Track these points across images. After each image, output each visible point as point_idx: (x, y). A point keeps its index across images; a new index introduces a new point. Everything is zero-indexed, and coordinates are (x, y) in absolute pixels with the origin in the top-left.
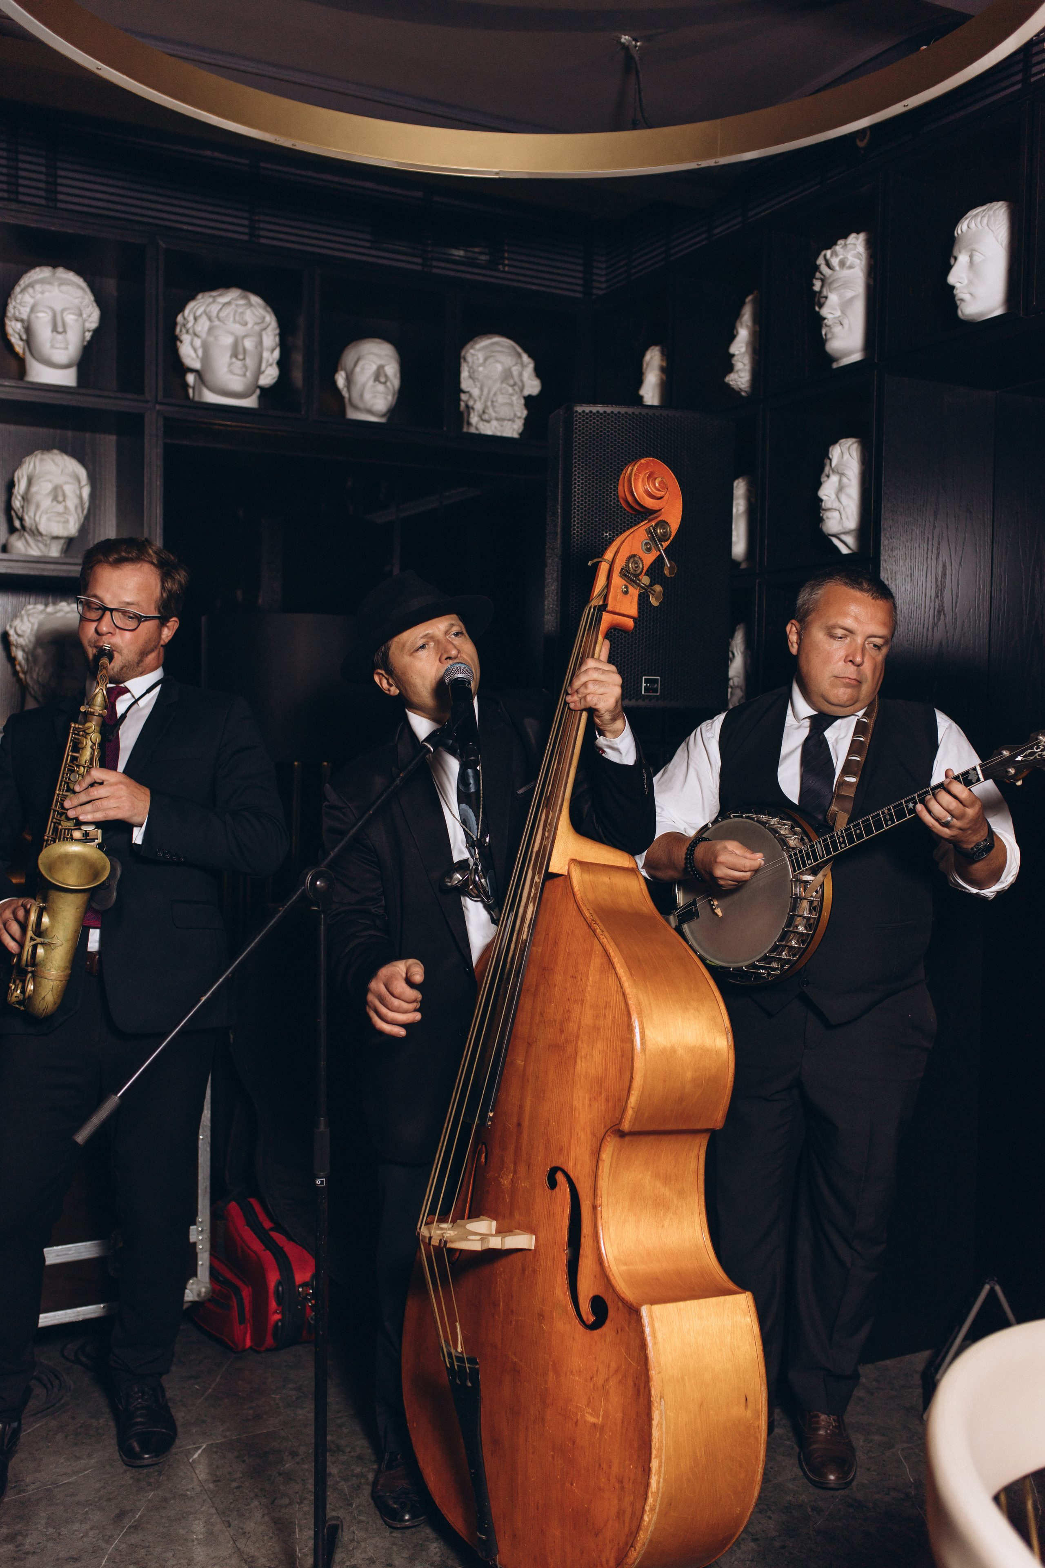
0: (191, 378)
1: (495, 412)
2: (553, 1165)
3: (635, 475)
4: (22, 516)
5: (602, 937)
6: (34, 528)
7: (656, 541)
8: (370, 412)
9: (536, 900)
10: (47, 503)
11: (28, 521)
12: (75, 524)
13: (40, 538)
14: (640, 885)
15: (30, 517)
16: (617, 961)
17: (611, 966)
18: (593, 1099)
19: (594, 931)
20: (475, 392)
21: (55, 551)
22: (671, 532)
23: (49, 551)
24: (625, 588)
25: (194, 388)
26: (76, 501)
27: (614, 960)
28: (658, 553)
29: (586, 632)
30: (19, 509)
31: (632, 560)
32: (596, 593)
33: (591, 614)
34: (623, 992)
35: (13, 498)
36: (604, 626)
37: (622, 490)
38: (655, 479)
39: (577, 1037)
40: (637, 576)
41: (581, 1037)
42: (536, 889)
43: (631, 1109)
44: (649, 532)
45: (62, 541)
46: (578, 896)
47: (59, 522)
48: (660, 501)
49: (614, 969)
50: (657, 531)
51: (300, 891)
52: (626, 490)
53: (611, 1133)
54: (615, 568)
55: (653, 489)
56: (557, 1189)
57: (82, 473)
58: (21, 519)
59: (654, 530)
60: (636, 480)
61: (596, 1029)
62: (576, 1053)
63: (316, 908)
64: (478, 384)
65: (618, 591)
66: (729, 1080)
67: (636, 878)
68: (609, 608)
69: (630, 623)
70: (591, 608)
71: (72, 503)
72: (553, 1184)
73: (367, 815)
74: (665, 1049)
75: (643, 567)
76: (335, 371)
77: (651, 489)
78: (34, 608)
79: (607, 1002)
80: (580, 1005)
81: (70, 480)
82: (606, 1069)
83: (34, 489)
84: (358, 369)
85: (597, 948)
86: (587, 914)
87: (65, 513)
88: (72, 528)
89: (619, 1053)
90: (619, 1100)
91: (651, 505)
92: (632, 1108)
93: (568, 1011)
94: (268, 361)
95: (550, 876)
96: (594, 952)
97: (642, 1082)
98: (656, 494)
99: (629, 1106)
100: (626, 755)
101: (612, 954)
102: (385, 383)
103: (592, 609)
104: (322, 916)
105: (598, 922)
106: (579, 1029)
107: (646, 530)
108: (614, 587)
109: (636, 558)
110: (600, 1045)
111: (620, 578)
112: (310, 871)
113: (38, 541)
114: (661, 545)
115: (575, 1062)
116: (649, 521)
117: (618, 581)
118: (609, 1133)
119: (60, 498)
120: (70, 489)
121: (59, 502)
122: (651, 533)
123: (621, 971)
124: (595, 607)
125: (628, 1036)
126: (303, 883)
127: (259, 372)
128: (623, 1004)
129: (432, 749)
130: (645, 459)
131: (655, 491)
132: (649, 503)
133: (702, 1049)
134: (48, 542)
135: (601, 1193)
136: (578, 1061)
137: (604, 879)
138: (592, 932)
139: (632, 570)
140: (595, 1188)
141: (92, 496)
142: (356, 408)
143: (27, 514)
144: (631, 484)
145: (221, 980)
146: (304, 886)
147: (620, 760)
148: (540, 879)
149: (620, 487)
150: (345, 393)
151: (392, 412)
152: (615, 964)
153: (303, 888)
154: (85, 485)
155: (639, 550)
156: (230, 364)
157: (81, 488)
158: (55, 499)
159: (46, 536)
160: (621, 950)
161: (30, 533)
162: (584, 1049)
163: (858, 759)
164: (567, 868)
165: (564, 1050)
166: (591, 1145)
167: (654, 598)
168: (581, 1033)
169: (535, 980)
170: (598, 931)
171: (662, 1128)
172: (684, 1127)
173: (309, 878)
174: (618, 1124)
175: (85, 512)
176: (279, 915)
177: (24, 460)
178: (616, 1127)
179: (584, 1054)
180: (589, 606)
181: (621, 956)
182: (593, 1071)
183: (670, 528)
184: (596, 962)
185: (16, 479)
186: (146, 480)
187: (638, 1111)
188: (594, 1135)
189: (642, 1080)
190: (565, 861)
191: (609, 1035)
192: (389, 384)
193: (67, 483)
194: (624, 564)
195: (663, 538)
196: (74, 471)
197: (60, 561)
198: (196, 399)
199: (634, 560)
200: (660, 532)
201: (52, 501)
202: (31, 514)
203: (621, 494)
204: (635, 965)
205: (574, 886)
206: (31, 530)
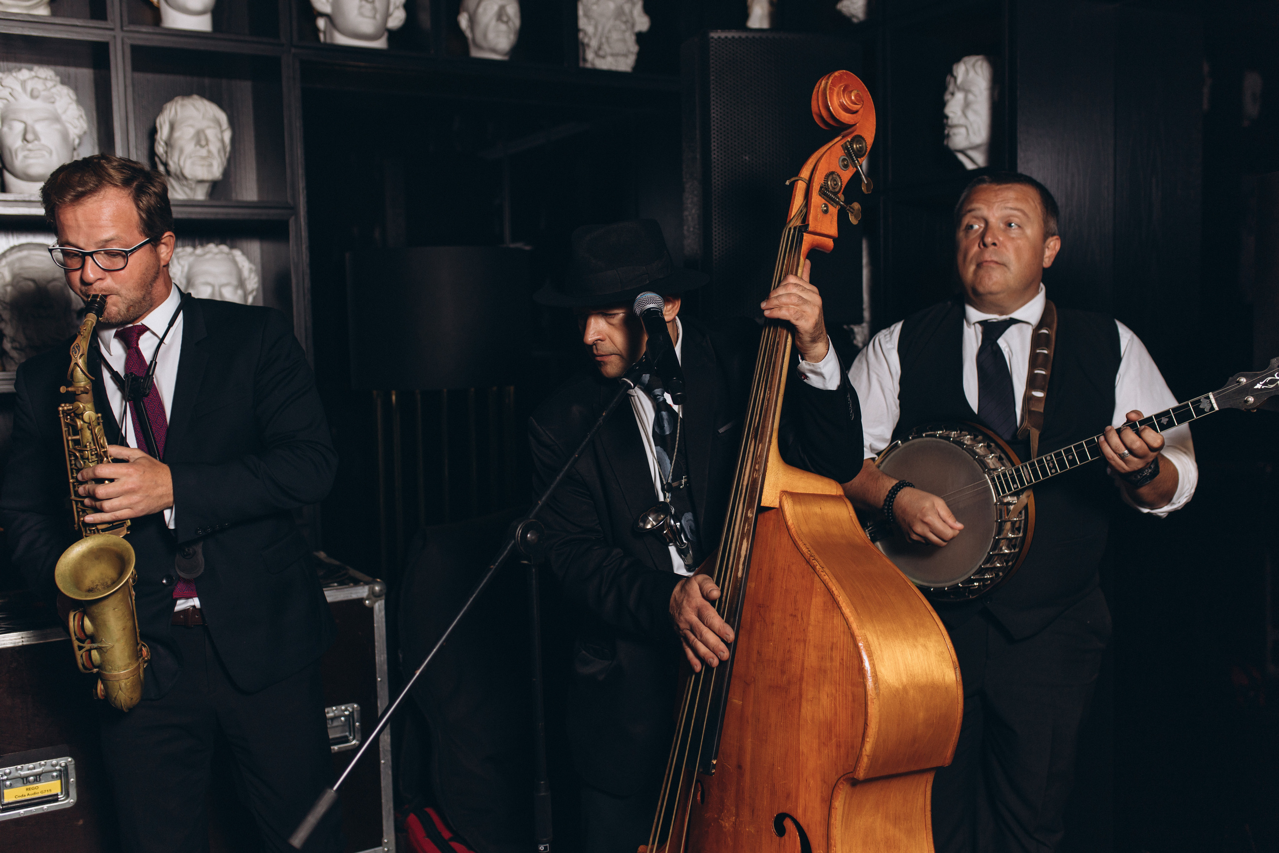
0: (321, 23)
1: (610, 47)
2: (781, 811)
3: (830, 88)
4: (166, 161)
5: (823, 574)
6: (178, 172)
7: (852, 157)
8: (494, 50)
9: (749, 536)
10: (190, 147)
11: (172, 166)
12: (218, 167)
13: (185, 183)
14: (850, 513)
15: (174, 163)
16: (842, 599)
17: (836, 605)
18: (822, 744)
19: (814, 568)
20: (590, 30)
21: (200, 194)
22: (866, 147)
23: (194, 194)
24: (824, 207)
25: (325, 33)
26: (219, 145)
27: (839, 599)
28: (855, 169)
29: (787, 255)
30: (162, 155)
31: (830, 178)
32: (793, 214)
33: (791, 236)
34: (851, 633)
35: (156, 144)
36: (805, 248)
37: (816, 105)
38: (851, 92)
39: (801, 679)
40: (836, 194)
41: (805, 679)
42: (750, 525)
43: (866, 757)
44: (845, 147)
45: (207, 185)
46: (793, 531)
47: (203, 166)
48: (855, 115)
49: (840, 608)
50: (853, 146)
51: (510, 545)
52: (820, 104)
53: (844, 780)
54: (814, 187)
55: (848, 102)
56: (786, 837)
57: (223, 117)
58: (166, 165)
59: (850, 145)
60: (831, 94)
61: (822, 671)
62: (801, 695)
63: (526, 562)
64: (593, 22)
65: (818, 210)
66: (959, 717)
67: (845, 506)
68: (810, 228)
69: (830, 243)
70: (790, 229)
71: (214, 147)
72: (781, 831)
73: (572, 459)
74: (897, 690)
75: (842, 184)
76: (457, 13)
77: (847, 102)
78: (183, 251)
79: (833, 643)
80: (802, 644)
81: (212, 124)
82: (836, 714)
83: (177, 134)
84: (480, 10)
85: (818, 585)
86: (804, 549)
87: (208, 157)
88: (216, 171)
89: (850, 698)
90: (852, 747)
91: (847, 119)
92: (868, 756)
93: (788, 651)
94: (395, 4)
95: (762, 510)
96: (814, 590)
97: (877, 729)
98: (852, 107)
99: (864, 753)
100: (830, 379)
101: (836, 593)
102: (507, 23)
103: (792, 231)
104: (534, 570)
105: (817, 557)
106: (802, 670)
107: (842, 146)
108: (814, 206)
109: (834, 176)
110: (827, 689)
111: (820, 197)
112: (520, 523)
113: (184, 185)
114: (858, 161)
115: (800, 705)
116: (843, 137)
117: (817, 200)
118: (841, 780)
119: (203, 143)
120: (211, 133)
121: (202, 147)
122: (847, 149)
123: (847, 611)
124: (795, 228)
125: (860, 680)
126: (513, 536)
127: (387, 15)
128: (852, 646)
129: (632, 385)
130: (839, 72)
131: (851, 105)
132: (845, 117)
133: (932, 687)
134: (193, 186)
135: (835, 843)
136: (804, 704)
137: (816, 509)
138: (811, 569)
139: (831, 188)
140: (828, 837)
141: (233, 140)
142: (479, 47)
143: (171, 158)
144: (826, 98)
145: (435, 650)
146: (515, 540)
147: (824, 385)
148: (753, 514)
149: (814, 103)
150: (468, 34)
151: (516, 50)
152: (840, 603)
153: (513, 542)
154: (226, 130)
155: (836, 167)
156: (361, 7)
157: (222, 132)
158: (198, 143)
159: (191, 180)
160: (843, 587)
161: (175, 177)
162: (809, 692)
163: (1043, 372)
164: (778, 500)
165: (786, 692)
166: (822, 792)
167: (853, 217)
168: (805, 675)
169: (749, 616)
170: (818, 567)
171: (894, 772)
172: (916, 769)
173: (519, 531)
174: (852, 772)
175: (227, 154)
176: (490, 574)
177: (165, 106)
178: (850, 775)
179: (810, 697)
180: (789, 227)
181: (845, 595)
182: (821, 715)
183: (866, 143)
184: (818, 601)
185: (158, 125)
186: (286, 121)
187: (873, 758)
188: (824, 781)
189: (877, 726)
190: (776, 493)
191: (838, 678)
192: (511, 24)
193: (209, 127)
194: (822, 182)
195: (859, 154)
196: (215, 116)
197: (206, 204)
198: (328, 41)
199: (833, 178)
200: (857, 147)
201: (196, 145)
202: (176, 158)
203: (814, 108)
204: (861, 603)
205: (788, 519)
206: (176, 174)
